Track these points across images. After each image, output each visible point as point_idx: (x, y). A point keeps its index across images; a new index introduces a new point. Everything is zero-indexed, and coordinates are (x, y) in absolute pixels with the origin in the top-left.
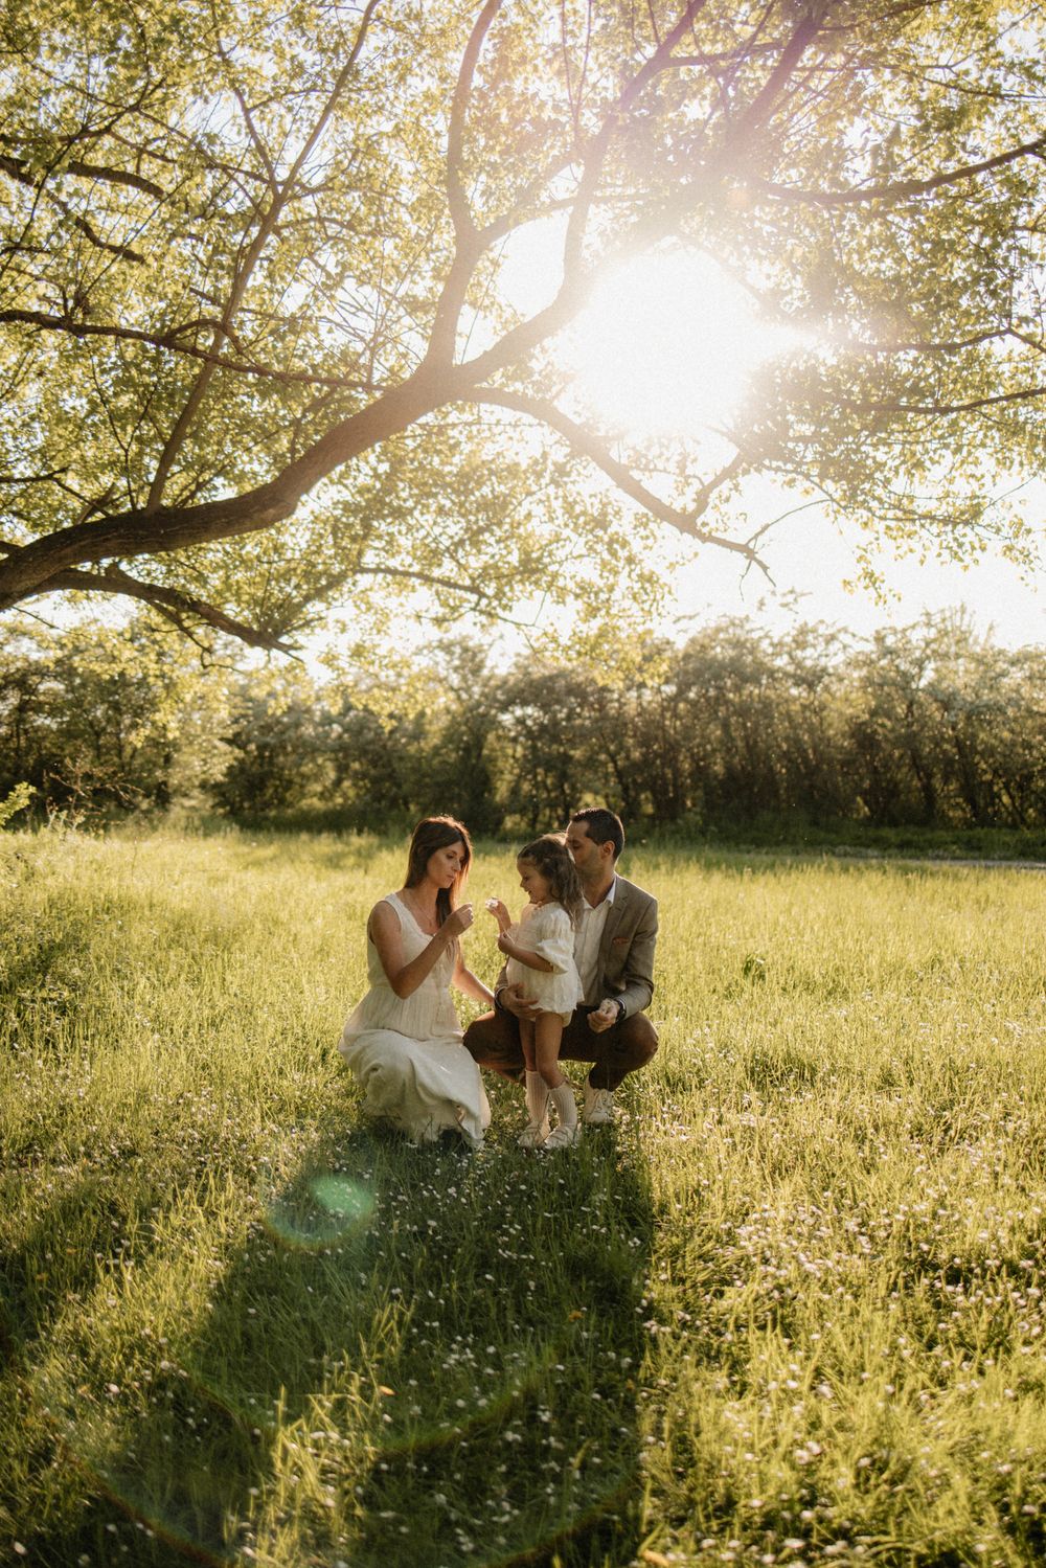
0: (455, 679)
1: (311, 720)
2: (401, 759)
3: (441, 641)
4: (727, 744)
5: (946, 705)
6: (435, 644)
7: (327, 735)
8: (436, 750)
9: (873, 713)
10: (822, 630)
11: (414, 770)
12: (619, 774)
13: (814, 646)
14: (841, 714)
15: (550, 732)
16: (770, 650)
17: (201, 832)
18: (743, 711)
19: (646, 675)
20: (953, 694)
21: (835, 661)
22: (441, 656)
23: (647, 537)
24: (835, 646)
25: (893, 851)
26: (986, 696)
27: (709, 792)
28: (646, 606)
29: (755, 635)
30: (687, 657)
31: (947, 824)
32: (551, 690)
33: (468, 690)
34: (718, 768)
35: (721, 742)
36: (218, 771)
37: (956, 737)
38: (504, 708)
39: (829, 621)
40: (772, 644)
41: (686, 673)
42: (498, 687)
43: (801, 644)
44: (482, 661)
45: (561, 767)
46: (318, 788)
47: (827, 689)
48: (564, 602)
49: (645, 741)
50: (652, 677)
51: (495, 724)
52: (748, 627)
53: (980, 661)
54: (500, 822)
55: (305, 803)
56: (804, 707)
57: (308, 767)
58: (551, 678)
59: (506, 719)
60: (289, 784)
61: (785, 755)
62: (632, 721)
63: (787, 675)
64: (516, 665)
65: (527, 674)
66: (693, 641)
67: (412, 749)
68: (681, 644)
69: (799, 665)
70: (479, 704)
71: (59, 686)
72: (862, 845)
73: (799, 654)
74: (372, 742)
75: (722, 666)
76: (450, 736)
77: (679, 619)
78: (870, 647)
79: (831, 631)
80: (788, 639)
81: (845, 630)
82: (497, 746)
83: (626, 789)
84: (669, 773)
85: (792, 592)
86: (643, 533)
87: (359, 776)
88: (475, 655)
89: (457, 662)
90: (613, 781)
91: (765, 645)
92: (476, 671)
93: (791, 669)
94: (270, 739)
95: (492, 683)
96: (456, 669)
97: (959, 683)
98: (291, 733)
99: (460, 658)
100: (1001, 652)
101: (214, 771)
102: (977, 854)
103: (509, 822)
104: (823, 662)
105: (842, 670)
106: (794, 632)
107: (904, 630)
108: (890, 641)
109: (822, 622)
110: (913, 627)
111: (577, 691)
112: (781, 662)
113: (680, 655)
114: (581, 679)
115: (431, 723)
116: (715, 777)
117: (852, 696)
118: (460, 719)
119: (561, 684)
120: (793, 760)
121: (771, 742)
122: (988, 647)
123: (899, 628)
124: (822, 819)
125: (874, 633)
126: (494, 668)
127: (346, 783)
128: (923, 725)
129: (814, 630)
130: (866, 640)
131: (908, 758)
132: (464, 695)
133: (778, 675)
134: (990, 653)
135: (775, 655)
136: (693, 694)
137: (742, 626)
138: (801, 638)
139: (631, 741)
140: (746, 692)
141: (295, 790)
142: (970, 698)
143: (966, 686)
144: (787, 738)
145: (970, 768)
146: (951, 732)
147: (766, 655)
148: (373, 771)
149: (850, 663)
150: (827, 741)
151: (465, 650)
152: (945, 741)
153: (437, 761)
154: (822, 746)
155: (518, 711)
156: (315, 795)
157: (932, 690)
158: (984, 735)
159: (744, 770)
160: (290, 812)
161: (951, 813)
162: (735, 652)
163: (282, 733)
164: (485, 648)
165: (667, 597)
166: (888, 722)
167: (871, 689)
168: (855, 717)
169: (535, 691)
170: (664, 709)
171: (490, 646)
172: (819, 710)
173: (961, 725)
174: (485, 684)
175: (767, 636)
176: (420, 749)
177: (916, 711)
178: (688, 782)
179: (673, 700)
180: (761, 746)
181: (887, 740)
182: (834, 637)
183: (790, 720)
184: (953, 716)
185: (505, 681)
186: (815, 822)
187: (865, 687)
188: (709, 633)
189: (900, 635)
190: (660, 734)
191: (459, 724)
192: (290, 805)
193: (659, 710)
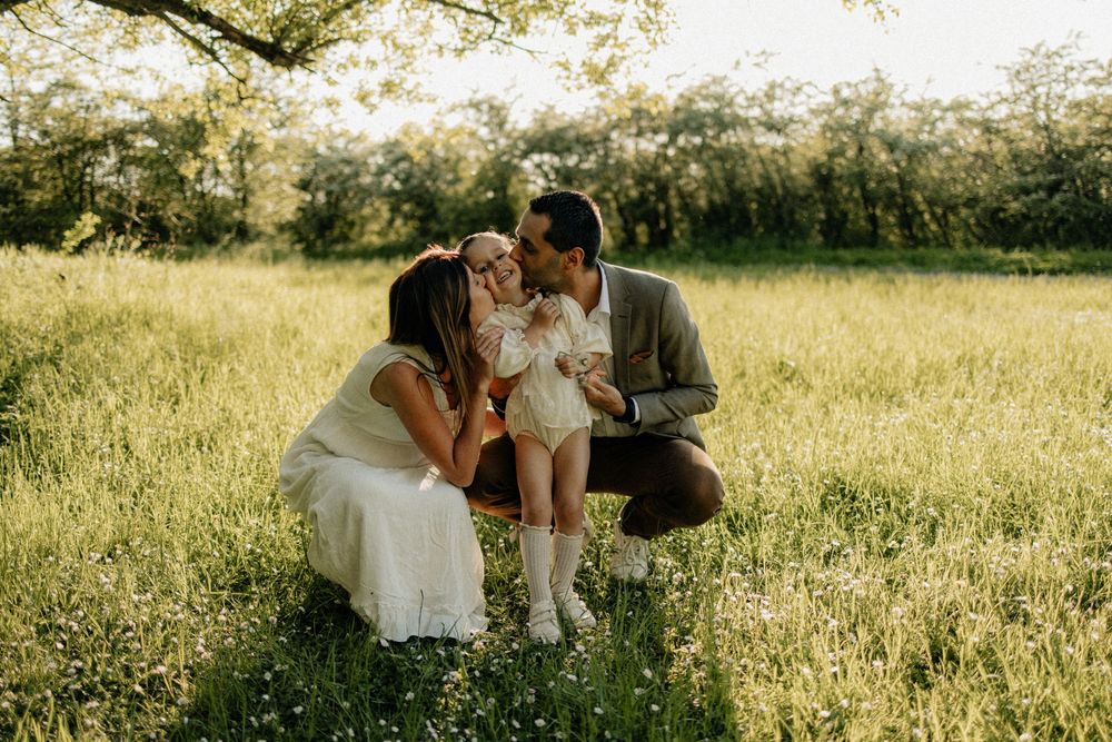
0: (484, 132)
1: (368, 172)
2: (441, 200)
3: (470, 100)
4: (710, 184)
5: (891, 146)
6: (466, 103)
7: (380, 183)
8: (469, 193)
9: (831, 155)
10: (788, 85)
11: (454, 210)
12: (620, 210)
13: (781, 99)
14: (804, 155)
15: (562, 174)
16: (745, 104)
17: (270, 262)
18: (723, 155)
20: (899, 137)
21: (800, 111)
22: (472, 112)
24: (801, 97)
26: (924, 137)
27: (694, 221)
28: (652, 34)
29: (734, 90)
30: (677, 110)
31: (890, 246)
32: (562, 139)
33: (495, 141)
34: (702, 202)
35: (704, 179)
36: (289, 212)
37: (898, 175)
38: (525, 155)
39: (794, 78)
40: (747, 99)
41: (676, 123)
42: (519, 138)
43: (770, 97)
44: (506, 116)
46: (375, 227)
47: (791, 136)
48: (574, 33)
49: (641, 180)
51: (516, 169)
52: (726, 84)
53: (919, 108)
55: (365, 239)
56: (774, 151)
57: (367, 211)
58: (564, 130)
59: (527, 164)
60: (352, 224)
61: (758, 191)
62: (630, 166)
63: (760, 123)
64: (535, 120)
65: (544, 126)
66: (681, 96)
67: (450, 192)
68: (672, 99)
69: (768, 114)
70: (503, 154)
71: (151, 143)
72: (822, 263)
74: (416, 187)
75: (707, 114)
76: (481, 181)
78: (830, 99)
79: (797, 85)
80: (761, 94)
81: (809, 83)
82: (519, 187)
83: (626, 222)
84: (661, 207)
85: (763, 53)
87: (407, 217)
88: (499, 112)
89: (485, 118)
90: (615, 214)
91: (740, 100)
92: (501, 125)
93: (764, 119)
94: (335, 187)
95: (515, 134)
96: (485, 124)
97: (903, 128)
98: (352, 183)
99: (488, 114)
100: (937, 101)
101: (284, 211)
102: (920, 268)
104: (791, 109)
105: (806, 117)
106: (765, 88)
107: (856, 86)
108: (846, 93)
110: (864, 82)
111: (586, 144)
112: (755, 112)
113: (672, 109)
114: (588, 130)
115: (464, 170)
116: (700, 209)
117: (811, 142)
118: (488, 166)
119: (572, 134)
120: (765, 194)
121: (746, 179)
122: (926, 97)
123: (853, 82)
124: (788, 242)
125: (832, 86)
126: (516, 122)
127: (399, 222)
128: (872, 164)
129: (781, 86)
130: (825, 93)
131: (857, 194)
132: (491, 147)
133: (752, 122)
134: (927, 103)
135: (749, 107)
136: (681, 140)
137: (721, 84)
138: (770, 93)
139: (629, 182)
140: (724, 137)
141: (357, 229)
142: (912, 140)
143: (908, 130)
144: (761, 176)
145: (908, 201)
146: (895, 170)
147: (742, 107)
148: (419, 212)
149: (812, 112)
150: (791, 178)
151: (491, 107)
152: (890, 176)
153: (470, 202)
154: (788, 184)
155: (536, 158)
156: (372, 233)
157: (881, 134)
158: (922, 172)
159: (724, 205)
160: (352, 247)
161: (892, 238)
162: (716, 105)
163: (343, 182)
164: (508, 105)
165: (671, 25)
166: (842, 161)
167: (829, 135)
168: (815, 159)
169: (551, 141)
170: (658, 155)
171: (512, 103)
172: (786, 152)
173: (903, 164)
174: (508, 136)
175: (742, 91)
176: (456, 193)
177: (865, 153)
178: (677, 215)
179: (665, 146)
180: (738, 184)
181: (840, 178)
182: (799, 89)
183: (762, 161)
184: (898, 155)
185: (525, 133)
186: (783, 247)
187: (824, 133)
188: (695, 90)
189: (853, 89)
190: (654, 175)
191: (487, 170)
192: (353, 241)
193: (654, 156)
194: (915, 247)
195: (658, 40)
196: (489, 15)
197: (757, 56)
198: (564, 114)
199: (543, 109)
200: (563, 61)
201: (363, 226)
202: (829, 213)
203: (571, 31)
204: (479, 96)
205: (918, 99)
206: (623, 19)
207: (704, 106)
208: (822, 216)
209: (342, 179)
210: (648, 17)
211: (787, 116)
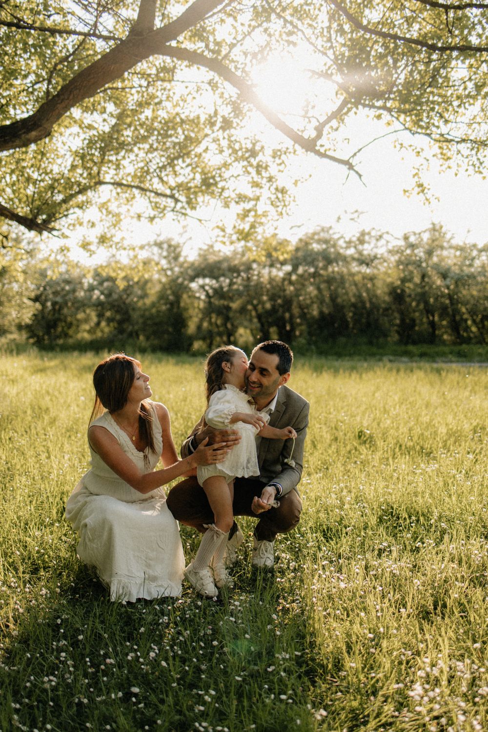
0: (164, 263)
1: (82, 288)
2: (134, 309)
3: (155, 241)
4: (321, 300)
5: (444, 276)
6: (152, 243)
7: (91, 297)
8: (153, 305)
9: (404, 280)
10: (373, 233)
11: (142, 316)
12: (259, 317)
13: (369, 243)
14: (384, 281)
15: (219, 293)
17: (15, 352)
18: (330, 281)
19: (279, 253)
20: (448, 269)
21: (381, 251)
22: (156, 250)
23: (280, 164)
24: (383, 242)
25: (416, 358)
26: (466, 269)
27: (309, 326)
28: (279, 209)
29: (336, 236)
30: (297, 249)
31: (444, 343)
32: (219, 269)
33: (171, 269)
34: (315, 313)
35: (316, 296)
36: (27, 317)
37: (449, 294)
38: (192, 279)
39: (377, 228)
40: (345, 242)
41: (297, 258)
42: (188, 268)
43: (362, 241)
44: (179, 253)
45: (224, 312)
46: (87, 327)
47: (376, 267)
48: (228, 207)
50: (282, 254)
51: (187, 289)
52: (331, 232)
53: (462, 249)
54: (191, 345)
55: (79, 336)
56: (364, 278)
57: (81, 316)
58: (220, 262)
59: (194, 285)
60: (70, 325)
61: (354, 305)
62: (265, 287)
63: (354, 259)
64: (200, 255)
65: (206, 259)
66: (301, 240)
67: (140, 304)
68: (294, 241)
69: (360, 253)
70: (178, 278)
72: (397, 355)
73: (360, 247)
74: (116, 300)
75: (318, 253)
76: (162, 296)
77: (292, 228)
78: (402, 243)
79: (379, 233)
80: (354, 239)
81: (387, 233)
82: (188, 301)
83: (262, 325)
84: (287, 315)
85: (356, 211)
86: (278, 161)
87: (110, 320)
88: (175, 249)
89: (165, 254)
90: (255, 320)
91: (341, 243)
92: (176, 258)
93: (356, 256)
94: (59, 299)
95: (186, 265)
96: (165, 257)
97: (450, 262)
98: (71, 296)
99: (167, 251)
100: (475, 246)
101: (24, 317)
102: (464, 359)
103: (197, 345)
104: (375, 250)
105: (386, 255)
106: (358, 235)
107: (420, 234)
108: (412, 239)
109: (374, 229)
110: (425, 232)
111: (234, 270)
112: (351, 251)
113: (294, 248)
114: (236, 262)
115: (150, 289)
116: (313, 317)
117: (390, 271)
118: (167, 286)
119: (225, 265)
120: (358, 306)
121: (345, 297)
122: (467, 242)
123: (417, 232)
124: (375, 341)
125: (403, 235)
126: (186, 257)
127: (103, 324)
128: (431, 287)
129: (369, 234)
130: (399, 239)
131: (422, 306)
132: (169, 273)
133: (349, 259)
134: (468, 246)
135: (347, 248)
136: (301, 270)
137: (328, 232)
138: (362, 238)
139: (265, 298)
140: (330, 269)
141: (74, 328)
142: (457, 271)
143: (455, 264)
144: (354, 295)
145: (456, 312)
146: (446, 291)
147: (342, 248)
148: (118, 317)
149: (390, 252)
150: (376, 296)
151: (170, 246)
152: (443, 296)
153: (154, 311)
154: (374, 300)
155: (201, 281)
156: (85, 330)
157: (436, 267)
158: (465, 292)
159: (330, 314)
160: (71, 341)
161: (445, 337)
162: (324, 246)
163: (65, 295)
164: (181, 245)
165: (292, 203)
166: (411, 285)
167: (401, 267)
168: (392, 283)
169: (210, 269)
170: (284, 279)
171: (184, 243)
172: (372, 279)
173: (452, 287)
174: (181, 266)
175: (342, 237)
176: (145, 304)
177: (426, 279)
178: (298, 320)
179: (289, 274)
180: (339, 300)
181: (410, 296)
182: (381, 237)
183: (356, 285)
184: (448, 281)
185: (193, 264)
186: (371, 343)
187: (398, 266)
188: (310, 235)
189: (417, 236)
190: (282, 294)
191: (166, 290)
192: (71, 337)
193: (281, 280)
194: (461, 344)
195: (284, 212)
196: (172, 196)
197: (352, 213)
198: (220, 251)
199: (205, 247)
200: (221, 225)
201: (78, 326)
202: (403, 320)
203: (227, 205)
204: (161, 238)
205: (461, 244)
206: (261, 198)
207: (316, 247)
208: (398, 322)
209: (64, 293)
210: (277, 198)
211: (373, 254)
